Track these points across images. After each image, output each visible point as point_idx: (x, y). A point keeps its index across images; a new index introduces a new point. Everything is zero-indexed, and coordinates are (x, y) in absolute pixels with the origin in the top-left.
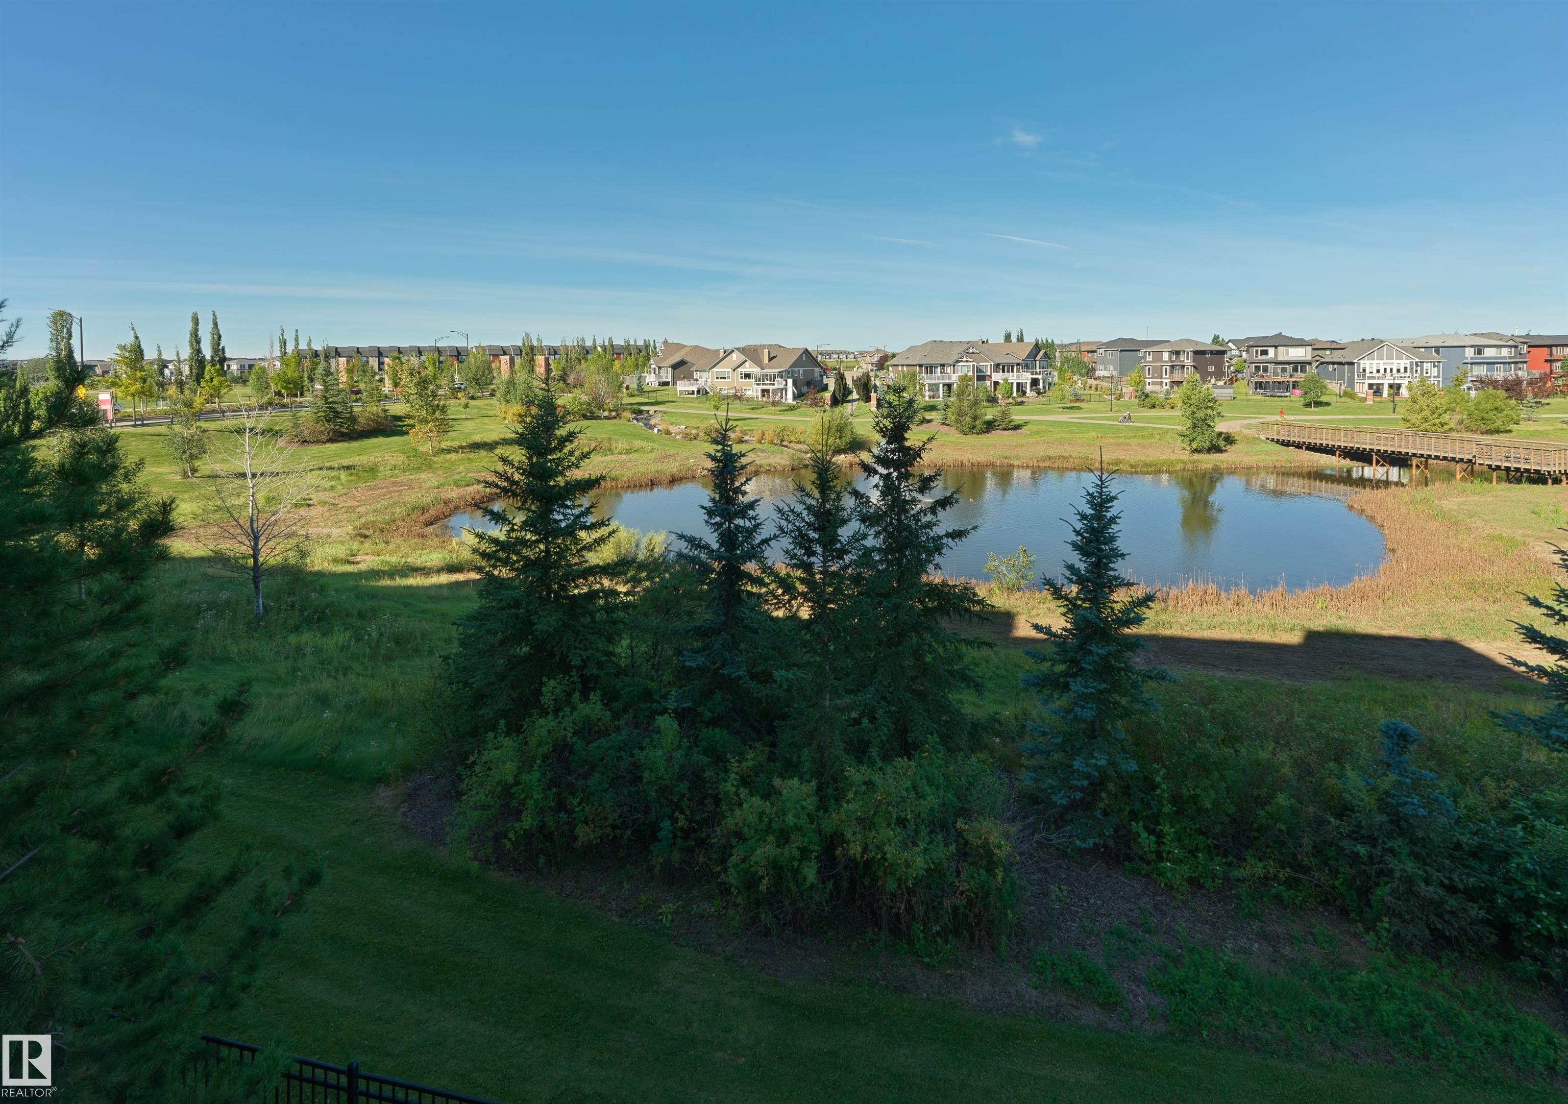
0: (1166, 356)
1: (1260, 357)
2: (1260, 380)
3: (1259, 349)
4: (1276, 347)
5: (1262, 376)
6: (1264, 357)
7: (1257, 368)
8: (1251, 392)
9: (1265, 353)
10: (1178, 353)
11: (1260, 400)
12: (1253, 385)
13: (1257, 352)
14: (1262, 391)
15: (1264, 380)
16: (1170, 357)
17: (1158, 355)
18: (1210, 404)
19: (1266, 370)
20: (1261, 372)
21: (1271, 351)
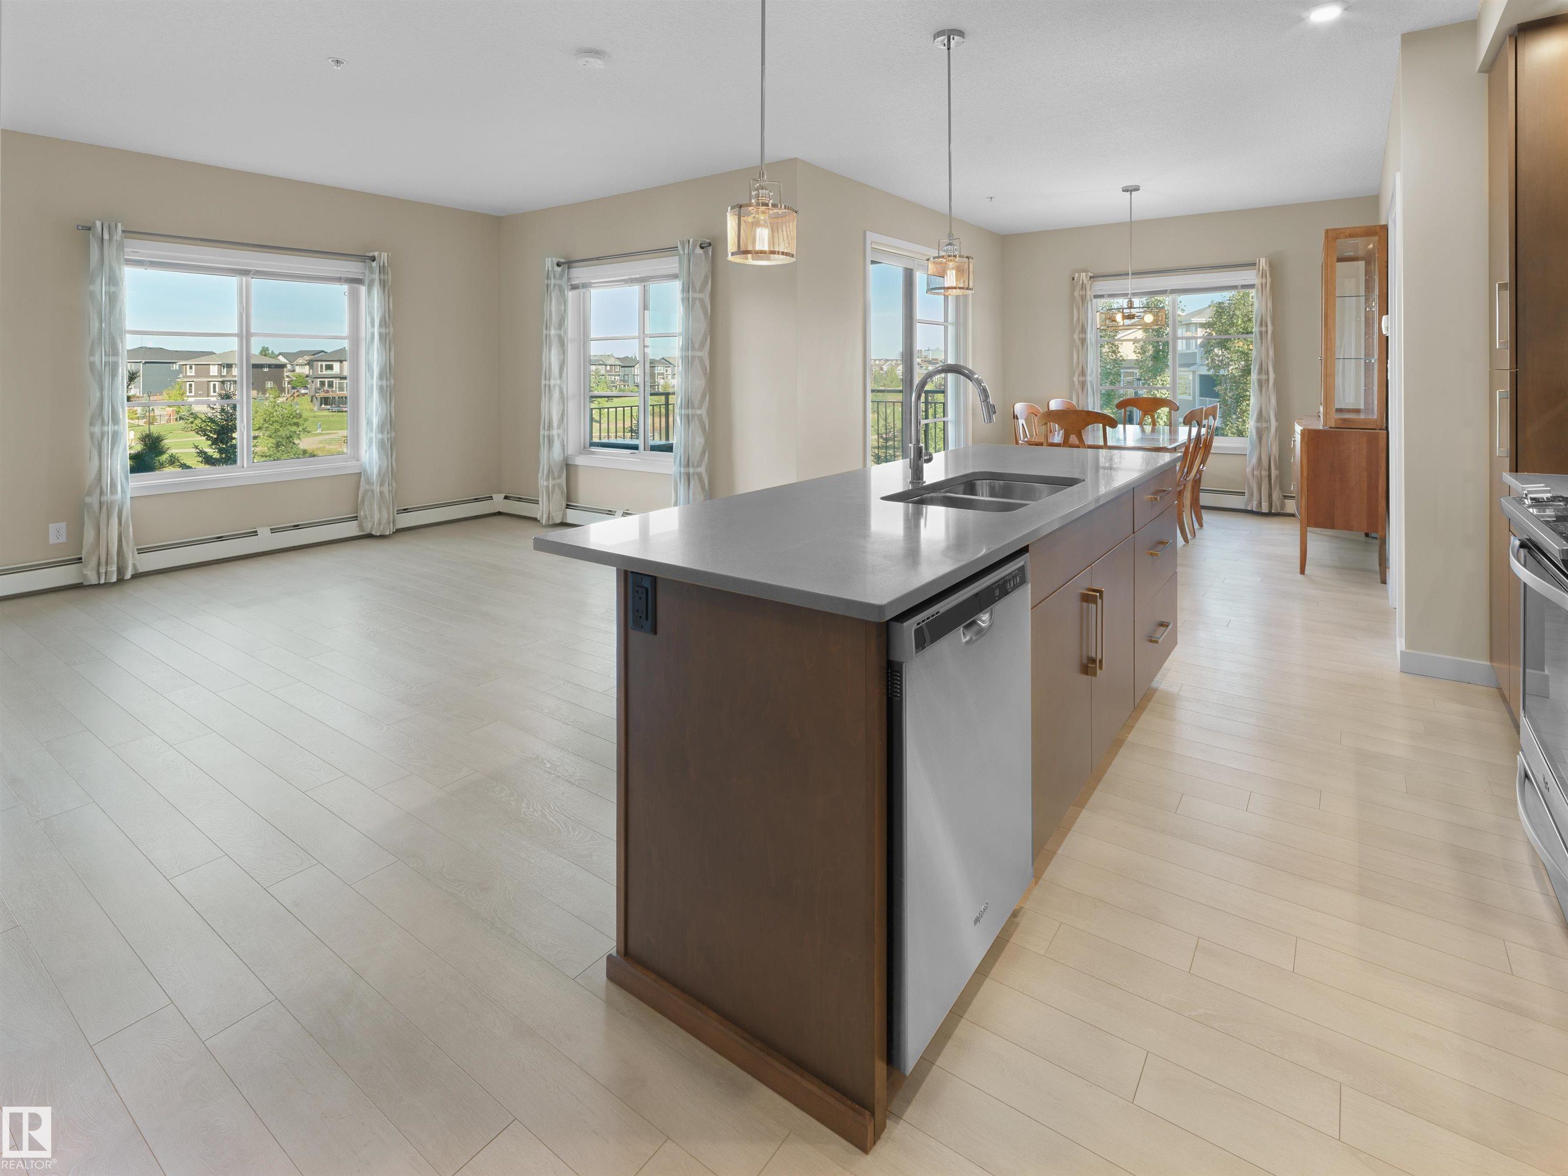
0: (214, 370)
1: (324, 372)
2: (326, 395)
3: (324, 364)
4: (341, 361)
5: (327, 392)
6: (329, 372)
7: (323, 384)
8: (315, 409)
9: (330, 367)
10: (229, 366)
11: (328, 416)
12: (317, 403)
13: (322, 366)
14: (328, 407)
15: (330, 395)
16: (220, 372)
17: (203, 369)
18: (295, 420)
19: (331, 385)
20: (326, 387)
21: (336, 366)
